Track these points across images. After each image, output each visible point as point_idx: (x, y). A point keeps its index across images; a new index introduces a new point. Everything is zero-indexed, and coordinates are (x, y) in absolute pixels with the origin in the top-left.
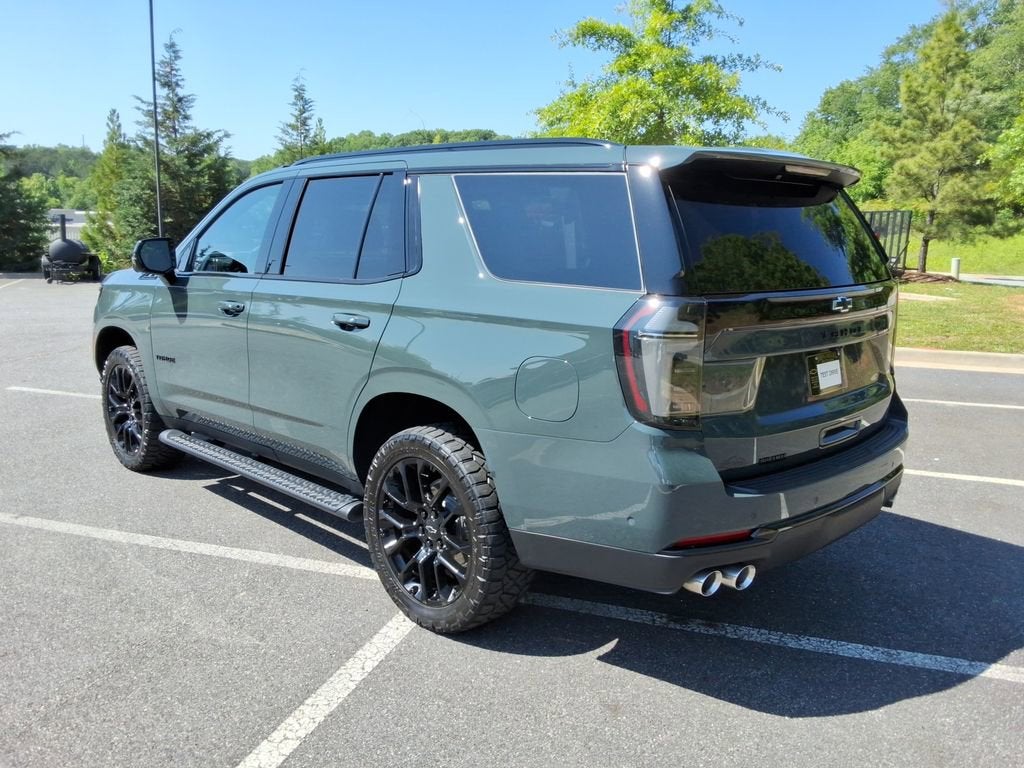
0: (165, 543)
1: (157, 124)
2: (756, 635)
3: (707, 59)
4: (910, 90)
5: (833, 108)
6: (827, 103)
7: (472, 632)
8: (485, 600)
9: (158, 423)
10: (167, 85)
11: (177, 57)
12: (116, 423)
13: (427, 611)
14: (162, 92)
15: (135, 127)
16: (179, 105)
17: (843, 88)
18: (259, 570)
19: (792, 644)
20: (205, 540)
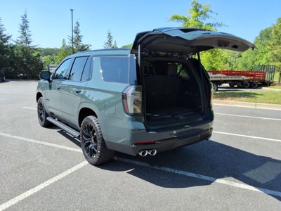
0: (42, 143)
1: (73, 43)
2: (169, 170)
3: (208, 24)
4: (275, 31)
5: (263, 36)
6: (261, 34)
7: (99, 164)
8: (100, 157)
9: (47, 115)
10: (76, 33)
11: (79, 26)
12: (40, 115)
13: (90, 159)
14: (75, 35)
15: (68, 44)
16: (79, 38)
17: (266, 30)
18: (60, 150)
19: (176, 172)
20: (51, 142)
